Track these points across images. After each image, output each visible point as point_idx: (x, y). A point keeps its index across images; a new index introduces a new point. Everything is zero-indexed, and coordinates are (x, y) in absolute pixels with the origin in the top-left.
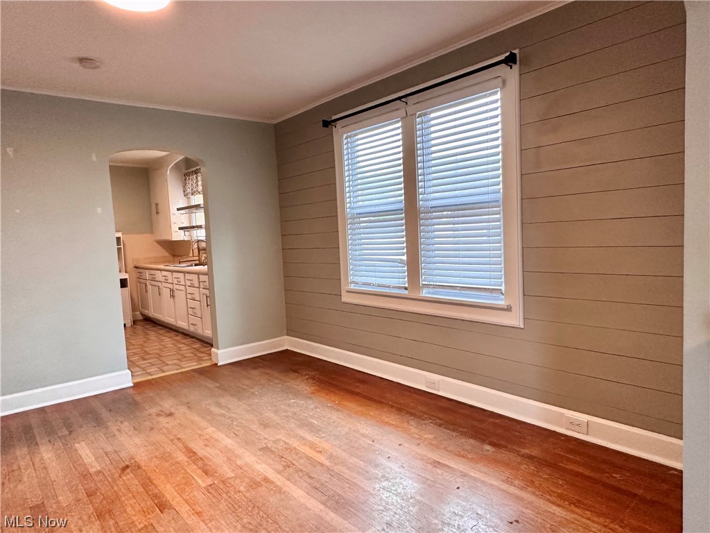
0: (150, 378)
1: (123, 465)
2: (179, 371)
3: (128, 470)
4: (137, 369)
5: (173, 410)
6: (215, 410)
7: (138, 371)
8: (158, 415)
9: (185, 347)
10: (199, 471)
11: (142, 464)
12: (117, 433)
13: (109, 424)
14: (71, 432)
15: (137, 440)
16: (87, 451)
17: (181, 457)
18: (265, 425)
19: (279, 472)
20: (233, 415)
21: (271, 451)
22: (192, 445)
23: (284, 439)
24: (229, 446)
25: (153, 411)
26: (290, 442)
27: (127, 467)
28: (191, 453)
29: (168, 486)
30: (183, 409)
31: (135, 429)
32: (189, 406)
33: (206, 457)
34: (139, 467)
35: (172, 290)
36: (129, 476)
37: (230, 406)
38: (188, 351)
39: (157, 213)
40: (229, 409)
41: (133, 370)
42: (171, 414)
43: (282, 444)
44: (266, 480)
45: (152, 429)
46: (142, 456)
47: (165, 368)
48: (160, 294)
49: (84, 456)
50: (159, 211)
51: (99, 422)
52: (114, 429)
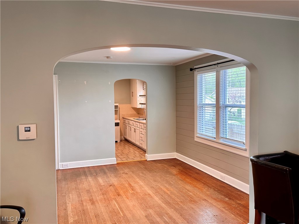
0: (123, 162)
1: (110, 185)
2: (133, 161)
3: (111, 186)
4: (119, 158)
5: (128, 173)
6: (141, 174)
7: (119, 159)
8: (123, 173)
9: (137, 152)
10: (131, 189)
11: (115, 185)
12: (110, 177)
13: (108, 174)
14: (97, 174)
15: (115, 179)
16: (101, 180)
17: (127, 185)
18: (155, 181)
19: (154, 193)
20: (146, 177)
21: (154, 188)
22: (131, 183)
23: (159, 186)
24: (142, 185)
25: (122, 172)
26: (161, 187)
27: (111, 185)
28: (130, 185)
29: (121, 191)
30: (131, 173)
31: (115, 176)
32: (133, 172)
33: (134, 186)
34: (114, 186)
35: (135, 129)
36: (111, 187)
37: (146, 174)
38: (138, 154)
39: (132, 96)
40: (146, 175)
41: (117, 159)
42: (127, 174)
43: (158, 187)
44: (149, 194)
45: (120, 177)
46: (116, 183)
47: (129, 159)
48: (131, 130)
49: (100, 181)
50: (133, 95)
51: (105, 173)
52: (109, 176)
